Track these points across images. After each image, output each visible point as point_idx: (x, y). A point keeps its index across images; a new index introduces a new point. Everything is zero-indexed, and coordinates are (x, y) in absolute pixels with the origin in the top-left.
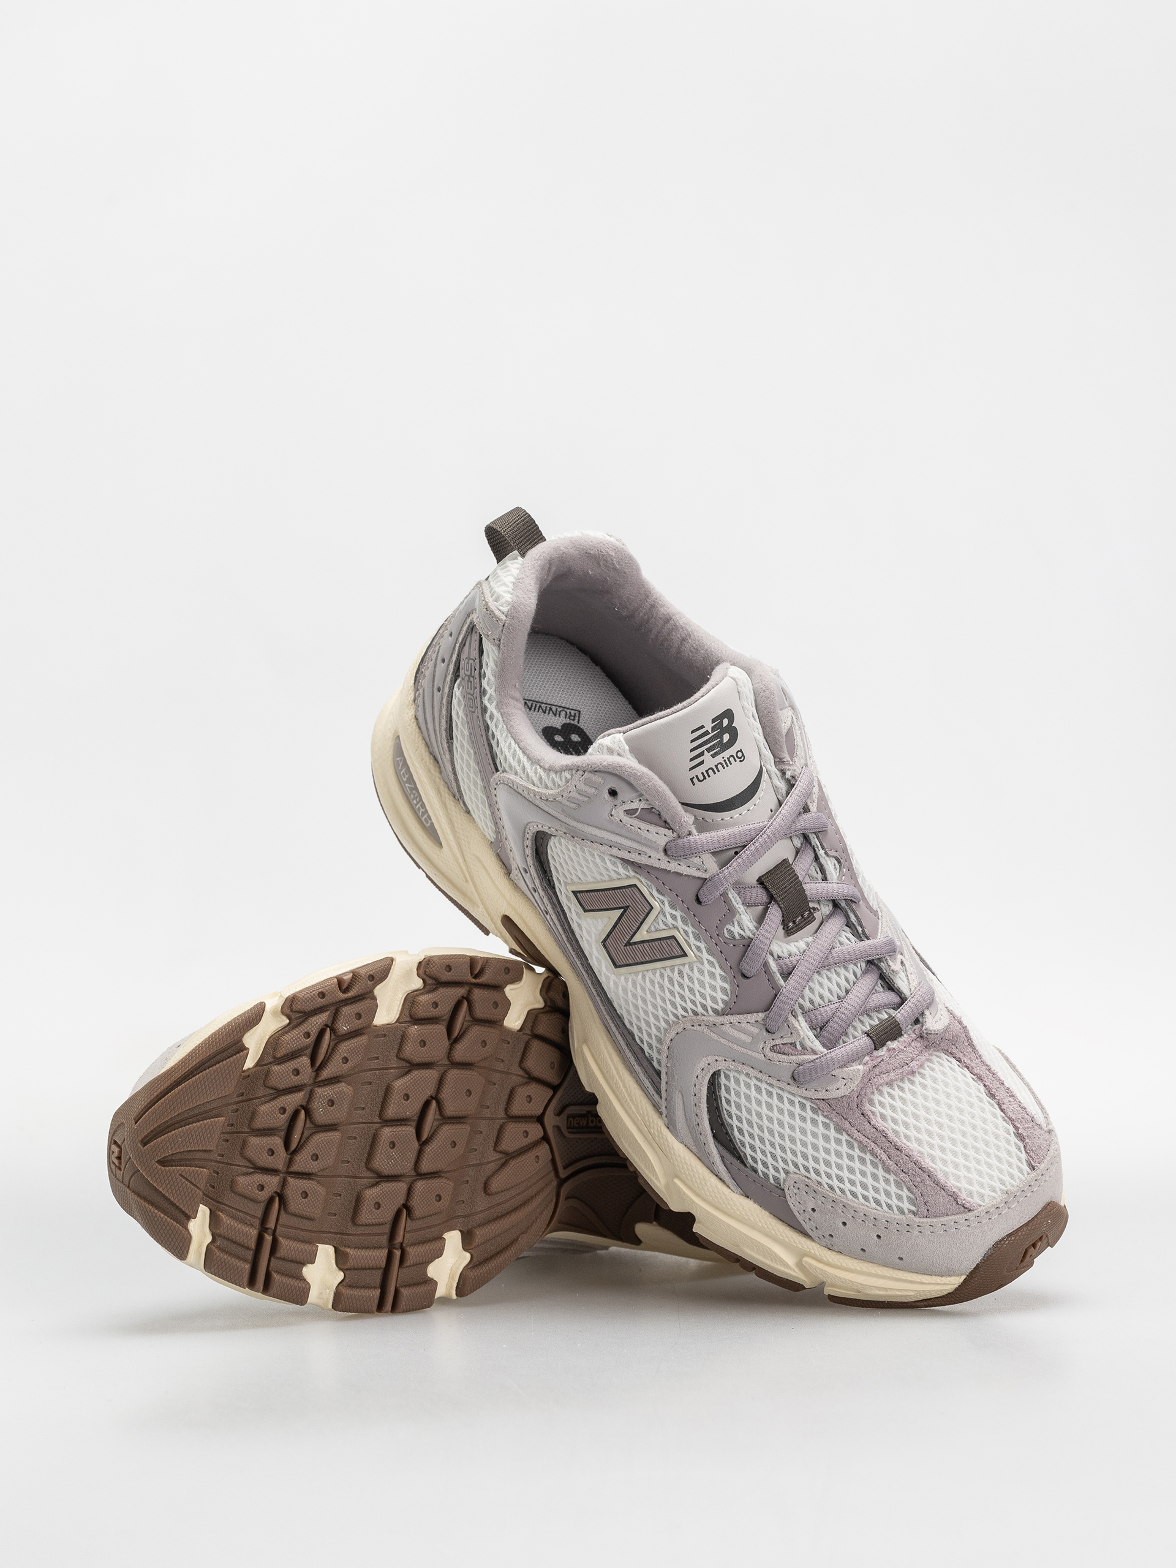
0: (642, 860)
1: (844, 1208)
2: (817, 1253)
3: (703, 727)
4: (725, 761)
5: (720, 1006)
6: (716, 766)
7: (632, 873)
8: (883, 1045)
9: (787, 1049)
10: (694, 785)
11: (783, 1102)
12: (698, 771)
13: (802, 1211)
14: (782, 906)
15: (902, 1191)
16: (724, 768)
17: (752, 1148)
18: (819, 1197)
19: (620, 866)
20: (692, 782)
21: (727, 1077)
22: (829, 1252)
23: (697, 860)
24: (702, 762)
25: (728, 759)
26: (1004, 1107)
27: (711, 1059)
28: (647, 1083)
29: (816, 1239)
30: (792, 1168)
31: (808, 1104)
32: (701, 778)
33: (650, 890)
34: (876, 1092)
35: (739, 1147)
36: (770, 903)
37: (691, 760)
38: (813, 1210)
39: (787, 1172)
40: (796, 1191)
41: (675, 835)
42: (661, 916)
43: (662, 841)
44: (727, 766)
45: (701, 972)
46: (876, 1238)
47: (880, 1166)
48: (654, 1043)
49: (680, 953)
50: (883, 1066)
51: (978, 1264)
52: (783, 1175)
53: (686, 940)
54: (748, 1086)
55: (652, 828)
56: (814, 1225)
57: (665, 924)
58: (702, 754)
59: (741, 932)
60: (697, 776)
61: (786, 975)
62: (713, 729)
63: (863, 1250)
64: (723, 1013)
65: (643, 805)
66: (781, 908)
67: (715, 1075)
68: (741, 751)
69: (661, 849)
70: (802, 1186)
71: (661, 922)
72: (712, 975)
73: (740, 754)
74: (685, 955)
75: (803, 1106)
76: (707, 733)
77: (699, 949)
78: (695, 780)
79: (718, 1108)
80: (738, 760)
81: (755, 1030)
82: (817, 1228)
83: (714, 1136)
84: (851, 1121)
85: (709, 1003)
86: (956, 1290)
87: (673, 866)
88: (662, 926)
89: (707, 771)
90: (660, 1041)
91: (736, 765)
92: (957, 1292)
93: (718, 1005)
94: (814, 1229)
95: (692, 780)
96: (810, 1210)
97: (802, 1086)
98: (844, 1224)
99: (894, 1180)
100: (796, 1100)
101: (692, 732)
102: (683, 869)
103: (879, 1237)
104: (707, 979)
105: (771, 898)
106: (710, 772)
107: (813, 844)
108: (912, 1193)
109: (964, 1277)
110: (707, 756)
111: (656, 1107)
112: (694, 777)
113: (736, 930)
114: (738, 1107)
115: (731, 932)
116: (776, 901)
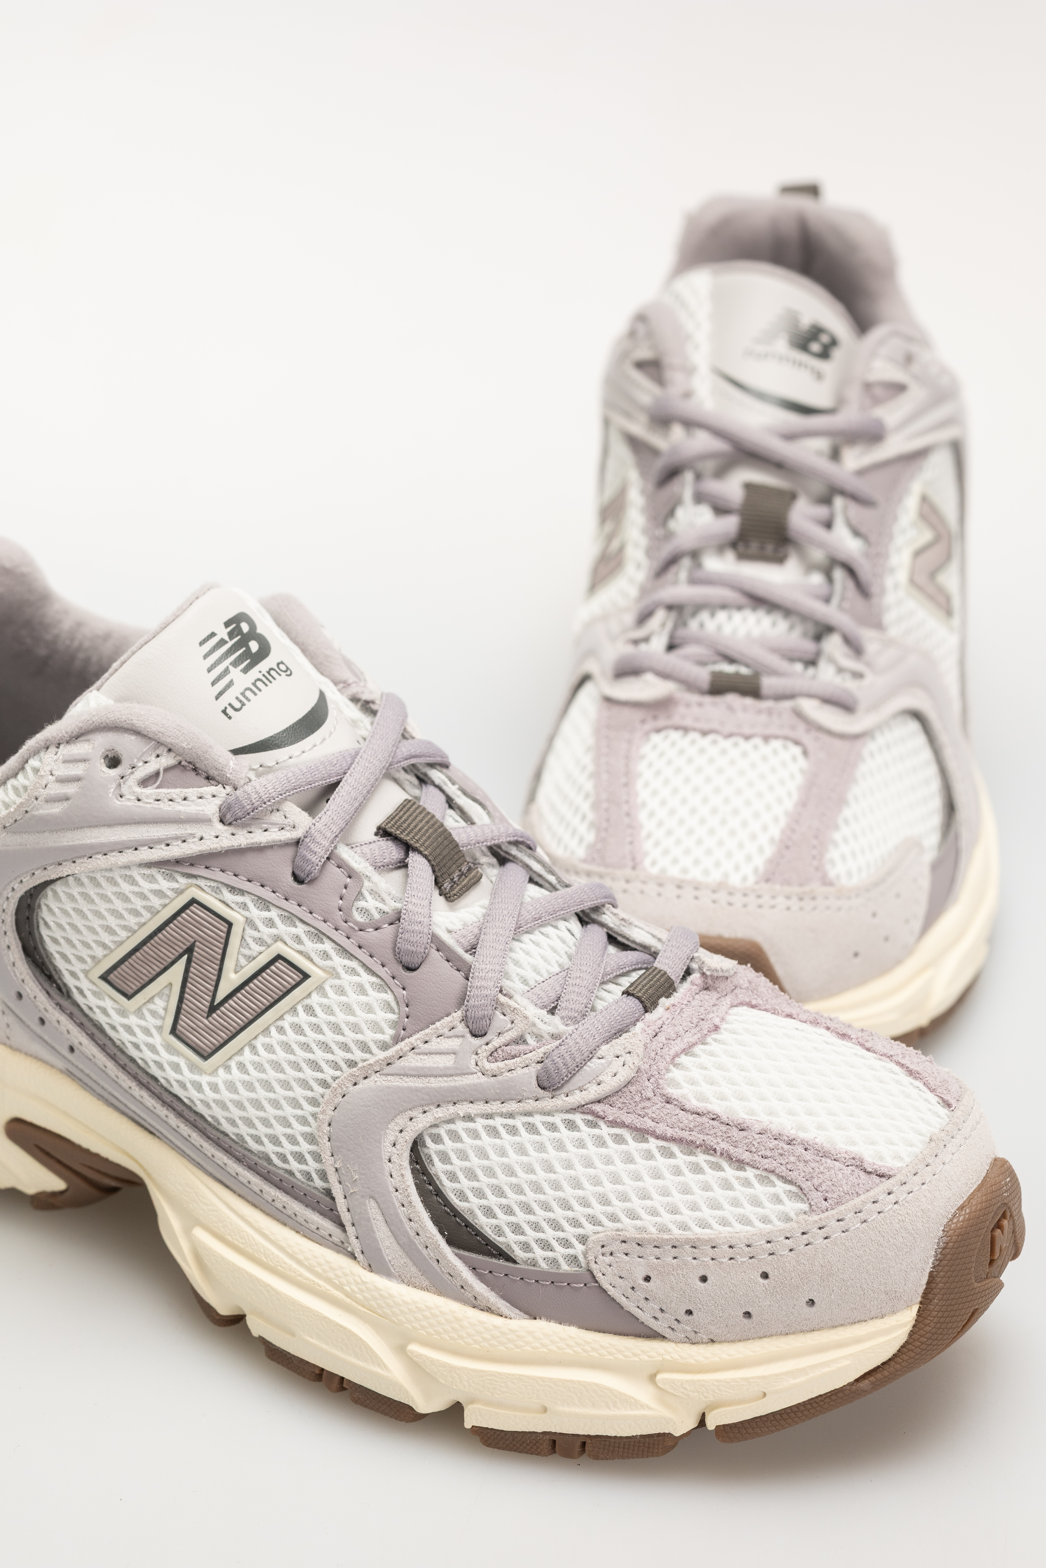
0: (192, 848)
1: (694, 1250)
2: (676, 1356)
3: (213, 635)
4: (264, 675)
5: (389, 1033)
6: (254, 684)
7: (183, 881)
8: (655, 1004)
9: (514, 1049)
10: (230, 718)
11: (538, 1133)
12: (230, 697)
13: (630, 1290)
14: (426, 853)
15: (775, 1186)
16: (266, 685)
17: (517, 1229)
18: (649, 1250)
19: (159, 877)
20: (226, 714)
21: (437, 1139)
22: (694, 1348)
23: (277, 817)
24: (230, 684)
25: (269, 673)
26: (868, 1045)
27: (401, 1120)
28: (316, 1218)
29: (667, 1333)
30: (589, 1229)
31: (578, 1118)
32: (237, 705)
33: (221, 897)
34: (671, 1067)
35: (494, 1239)
36: (407, 855)
37: (213, 684)
38: (647, 1279)
39: (583, 1239)
40: (608, 1259)
41: (229, 789)
42: (250, 932)
43: (211, 808)
44: (271, 682)
45: (341, 991)
46: (761, 1281)
47: (725, 1165)
48: (305, 1147)
49: (297, 977)
50: (669, 1031)
51: (931, 1273)
52: (579, 1249)
53: (300, 952)
54: (475, 1135)
55: (192, 792)
56: (657, 1307)
57: (260, 941)
58: (226, 671)
59: (381, 906)
60: (230, 705)
61: (472, 949)
62: (231, 635)
63: (748, 1315)
64: (397, 1039)
65: (167, 760)
66: (425, 857)
67: (416, 1147)
68: (282, 663)
69: (216, 820)
70: (616, 1247)
71: (253, 945)
72: (361, 990)
73: (283, 667)
74: (306, 976)
75: (571, 1125)
76: (222, 642)
77: (326, 955)
78: (230, 711)
79: (439, 1193)
80: (283, 674)
81: (453, 1044)
82: (662, 1310)
83: (450, 1242)
84: (654, 1115)
85: (369, 1036)
86: (912, 1334)
87: (242, 839)
88: (256, 948)
89: (243, 694)
90: (311, 1139)
91: (281, 680)
92: (915, 1336)
93: (383, 1033)
94: (659, 1315)
95: (224, 712)
96: (642, 1282)
97: (558, 1092)
98: (704, 1279)
99: (756, 1176)
100: (557, 1119)
101: (202, 643)
102: (259, 837)
103: (765, 1276)
104: (353, 998)
105: (408, 848)
106: (248, 693)
107: (437, 782)
108: (791, 1182)
109: (915, 1308)
110: (236, 673)
111: (342, 1248)
112: (226, 708)
113: (370, 903)
114: (471, 1175)
115: (365, 911)
116: (415, 850)
